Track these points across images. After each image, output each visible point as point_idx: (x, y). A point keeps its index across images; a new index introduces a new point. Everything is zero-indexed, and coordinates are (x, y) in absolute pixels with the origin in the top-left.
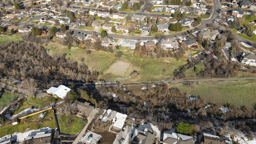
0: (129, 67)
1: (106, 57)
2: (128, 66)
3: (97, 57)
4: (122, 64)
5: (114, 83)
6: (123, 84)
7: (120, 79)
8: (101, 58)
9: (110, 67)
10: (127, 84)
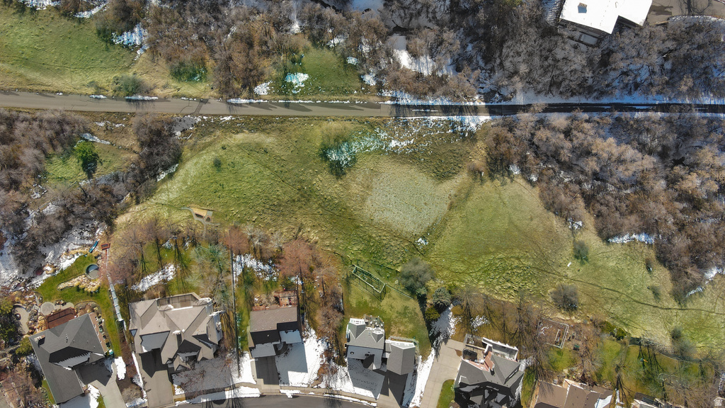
0: (364, 200)
1: (476, 256)
2: (368, 202)
3: (518, 259)
4: (397, 218)
5: (416, 114)
6: (378, 107)
7: (393, 144)
8: (498, 249)
9: (446, 207)
10: (363, 105)
